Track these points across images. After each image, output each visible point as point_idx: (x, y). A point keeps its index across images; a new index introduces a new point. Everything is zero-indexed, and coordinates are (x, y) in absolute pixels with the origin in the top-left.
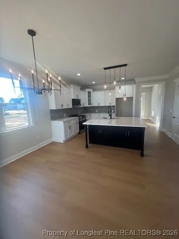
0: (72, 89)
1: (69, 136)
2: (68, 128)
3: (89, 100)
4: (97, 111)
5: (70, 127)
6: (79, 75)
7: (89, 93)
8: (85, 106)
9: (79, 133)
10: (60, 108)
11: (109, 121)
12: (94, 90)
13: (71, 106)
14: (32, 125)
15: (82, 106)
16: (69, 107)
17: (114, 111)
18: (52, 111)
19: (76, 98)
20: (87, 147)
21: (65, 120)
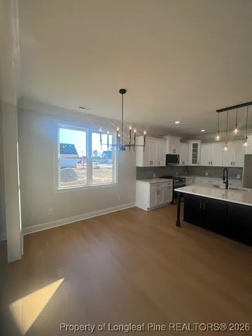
0: (168, 142)
1: (156, 204)
2: (155, 192)
3: (195, 156)
4: (207, 174)
5: (158, 193)
6: (177, 122)
7: (195, 146)
8: (186, 164)
9: (172, 203)
10: (148, 165)
11: (224, 192)
12: (204, 141)
13: (163, 164)
14: (115, 182)
15: (181, 164)
16: (161, 165)
17: (241, 177)
18: (139, 169)
19: (172, 153)
20: (178, 224)
21: (154, 181)
